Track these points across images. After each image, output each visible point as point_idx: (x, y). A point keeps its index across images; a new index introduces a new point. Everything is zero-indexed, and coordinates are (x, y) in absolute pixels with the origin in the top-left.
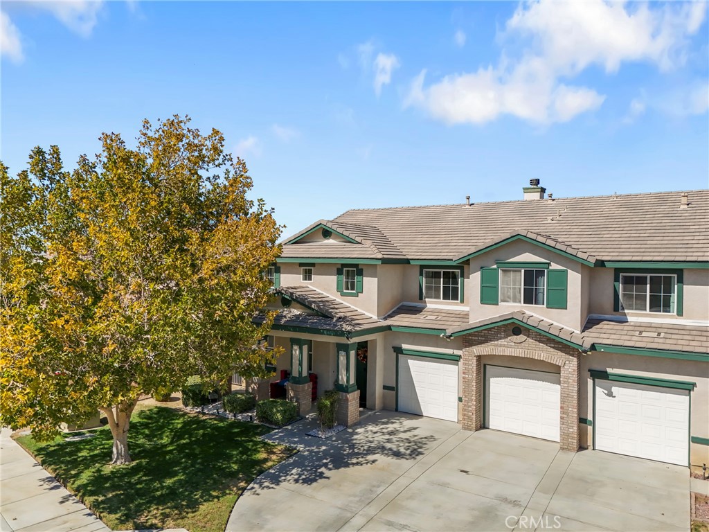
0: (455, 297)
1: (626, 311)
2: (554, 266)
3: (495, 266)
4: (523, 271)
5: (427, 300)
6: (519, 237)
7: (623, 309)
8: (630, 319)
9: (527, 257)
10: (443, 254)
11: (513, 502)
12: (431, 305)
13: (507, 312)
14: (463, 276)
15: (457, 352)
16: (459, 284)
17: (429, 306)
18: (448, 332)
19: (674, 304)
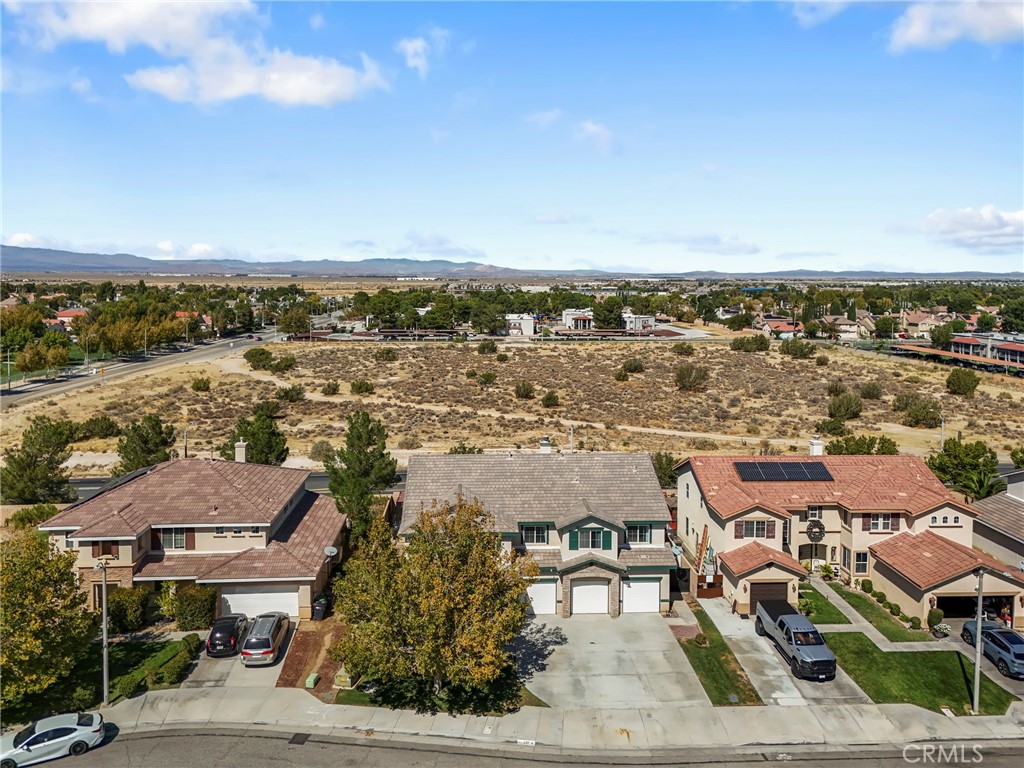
0: (543, 541)
1: (630, 543)
2: (606, 529)
3: (576, 530)
4: (590, 532)
5: (526, 543)
6: (591, 517)
7: (626, 541)
8: (631, 546)
9: (594, 525)
10: (535, 516)
11: (623, 651)
12: (529, 547)
13: (583, 553)
14: (548, 529)
15: (556, 577)
16: (546, 534)
17: (528, 548)
18: (558, 569)
19: (648, 538)
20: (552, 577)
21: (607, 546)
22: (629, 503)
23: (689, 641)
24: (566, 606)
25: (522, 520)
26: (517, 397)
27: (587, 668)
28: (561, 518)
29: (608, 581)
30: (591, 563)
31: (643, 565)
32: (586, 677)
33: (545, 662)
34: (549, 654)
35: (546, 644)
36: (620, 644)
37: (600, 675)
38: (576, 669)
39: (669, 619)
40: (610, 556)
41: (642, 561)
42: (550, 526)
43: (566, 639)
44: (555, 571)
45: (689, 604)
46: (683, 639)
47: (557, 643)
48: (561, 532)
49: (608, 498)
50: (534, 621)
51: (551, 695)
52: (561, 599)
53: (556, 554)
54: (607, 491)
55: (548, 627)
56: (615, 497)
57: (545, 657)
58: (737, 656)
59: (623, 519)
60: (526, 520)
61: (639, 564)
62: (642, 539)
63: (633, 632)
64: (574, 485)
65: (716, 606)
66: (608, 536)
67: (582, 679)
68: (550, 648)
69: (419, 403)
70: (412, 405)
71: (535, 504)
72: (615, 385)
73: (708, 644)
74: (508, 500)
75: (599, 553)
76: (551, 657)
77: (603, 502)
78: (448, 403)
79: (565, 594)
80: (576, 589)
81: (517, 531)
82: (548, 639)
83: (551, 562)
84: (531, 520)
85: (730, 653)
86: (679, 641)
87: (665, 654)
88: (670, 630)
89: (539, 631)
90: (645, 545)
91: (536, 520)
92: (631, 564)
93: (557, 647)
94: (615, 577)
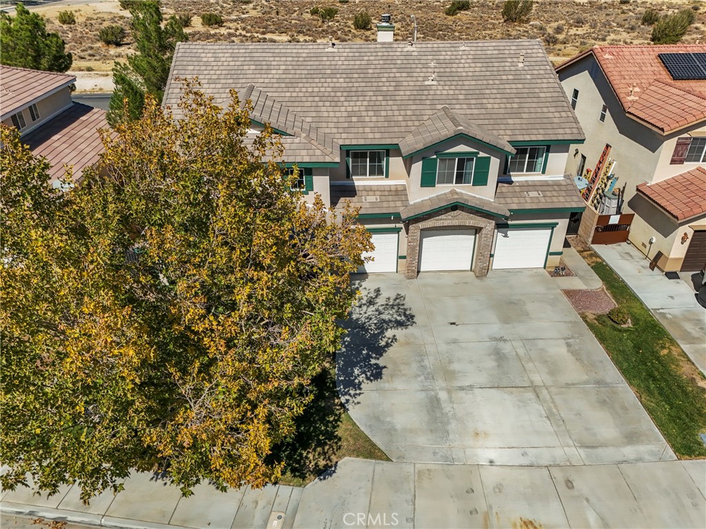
0: (380, 173)
1: (511, 173)
2: (482, 154)
3: (435, 157)
4: (457, 159)
5: (354, 177)
6: (461, 135)
7: (509, 172)
8: (513, 179)
9: (462, 148)
10: (369, 136)
11: (501, 339)
12: (359, 182)
13: (443, 191)
14: (388, 155)
15: (398, 225)
16: (384, 163)
17: (357, 183)
18: (403, 216)
19: (540, 166)
20: (392, 226)
21: (481, 180)
22: (516, 114)
23: (599, 318)
24: (411, 263)
25: (347, 142)
26: (356, 29)
27: (450, 375)
28: (410, 139)
29: (477, 230)
30: (454, 207)
31: (534, 206)
32: (449, 391)
33: (381, 362)
34: (388, 345)
35: (382, 325)
36: (496, 328)
37: (471, 387)
38: (430, 377)
39: (558, 279)
40: (485, 195)
41: (532, 200)
42: (392, 150)
43: (412, 317)
44: (397, 218)
45: (580, 252)
46: (590, 316)
47: (400, 324)
48: (409, 161)
49: (482, 105)
50: (364, 284)
51: (391, 431)
52: (404, 254)
53: (400, 193)
54: (481, 96)
55: (385, 294)
56: (493, 105)
57: (380, 351)
58: (685, 347)
59: (508, 138)
60: (354, 142)
61: (528, 206)
62: (531, 168)
63: (511, 303)
64: (428, 88)
65: (623, 258)
66: (484, 165)
67: (443, 395)
68: (389, 333)
69: (264, 33)
70: (256, 35)
71: (369, 117)
72: (446, 18)
73: (629, 324)
74: (325, 111)
75: (467, 191)
76: (391, 352)
77: (476, 111)
78: (290, 33)
79: (411, 248)
80: (427, 242)
81: (337, 159)
82: (385, 317)
83: (392, 204)
84: (362, 142)
85: (672, 341)
86: (584, 318)
87: (569, 345)
88: (565, 299)
89: (371, 302)
90: (536, 177)
91: (368, 142)
92: (515, 207)
93: (399, 333)
94: (489, 225)
